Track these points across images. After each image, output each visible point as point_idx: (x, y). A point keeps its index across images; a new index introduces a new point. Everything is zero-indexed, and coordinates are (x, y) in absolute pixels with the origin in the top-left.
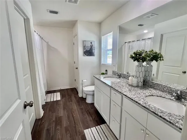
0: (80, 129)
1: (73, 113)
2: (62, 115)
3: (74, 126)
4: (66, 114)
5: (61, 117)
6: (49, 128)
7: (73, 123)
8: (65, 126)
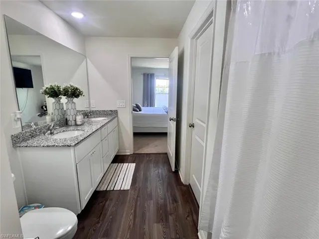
0: (132, 192)
1: (132, 226)
2: (155, 224)
3: (139, 198)
4: (146, 227)
5: (158, 222)
6: (175, 204)
7: (138, 203)
8: (152, 201)
